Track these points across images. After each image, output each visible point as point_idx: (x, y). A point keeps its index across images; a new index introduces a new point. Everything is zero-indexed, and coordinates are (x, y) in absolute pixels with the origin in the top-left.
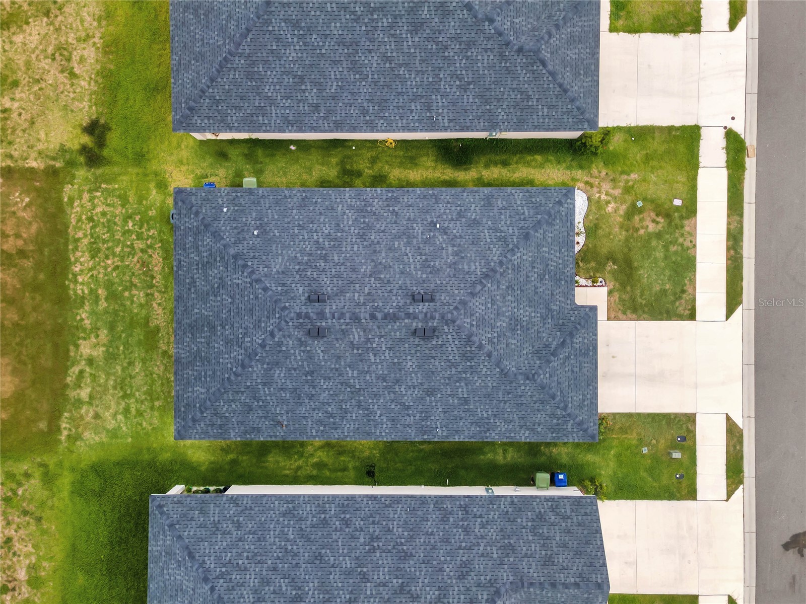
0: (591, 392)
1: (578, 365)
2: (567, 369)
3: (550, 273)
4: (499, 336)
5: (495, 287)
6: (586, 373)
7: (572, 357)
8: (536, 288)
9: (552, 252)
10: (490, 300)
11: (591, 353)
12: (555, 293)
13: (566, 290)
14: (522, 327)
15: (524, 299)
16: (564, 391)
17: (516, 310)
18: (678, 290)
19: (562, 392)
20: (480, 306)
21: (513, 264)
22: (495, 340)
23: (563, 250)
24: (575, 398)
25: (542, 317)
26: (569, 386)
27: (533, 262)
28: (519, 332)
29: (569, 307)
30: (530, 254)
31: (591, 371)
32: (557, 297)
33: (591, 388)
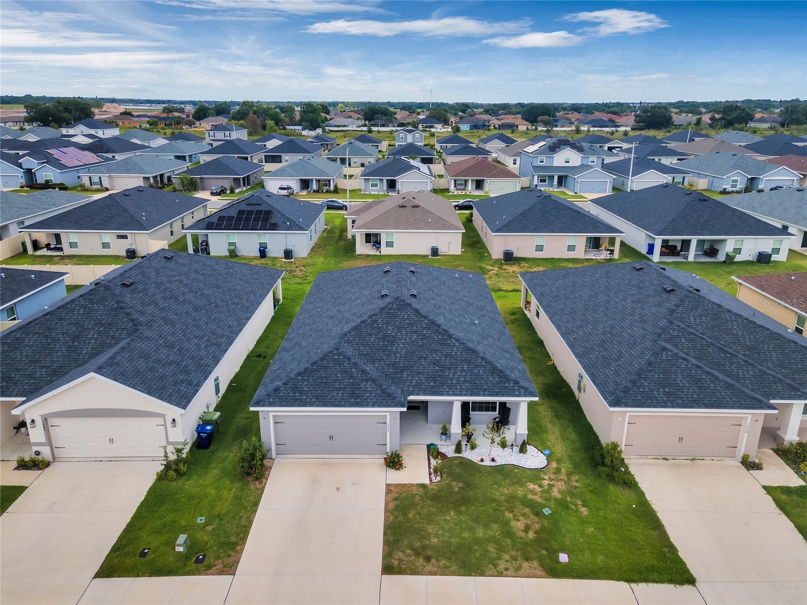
0: (308, 400)
1: (342, 386)
2: (339, 375)
3: (441, 371)
4: (379, 328)
5: (425, 326)
6: (332, 395)
7: (351, 381)
8: (425, 358)
9: (464, 374)
10: (412, 322)
11: (353, 400)
12: (420, 376)
13: (423, 386)
14: (386, 346)
15: (414, 348)
16: (316, 373)
17: (402, 341)
18: (429, 553)
19: (316, 370)
20: (407, 315)
21: (447, 340)
22: (375, 325)
23: (467, 384)
24: (306, 383)
25: (396, 363)
26: (321, 378)
27: (451, 356)
28: (381, 343)
29: (406, 389)
30: (458, 354)
31: (333, 400)
32: (416, 378)
33: (313, 400)
